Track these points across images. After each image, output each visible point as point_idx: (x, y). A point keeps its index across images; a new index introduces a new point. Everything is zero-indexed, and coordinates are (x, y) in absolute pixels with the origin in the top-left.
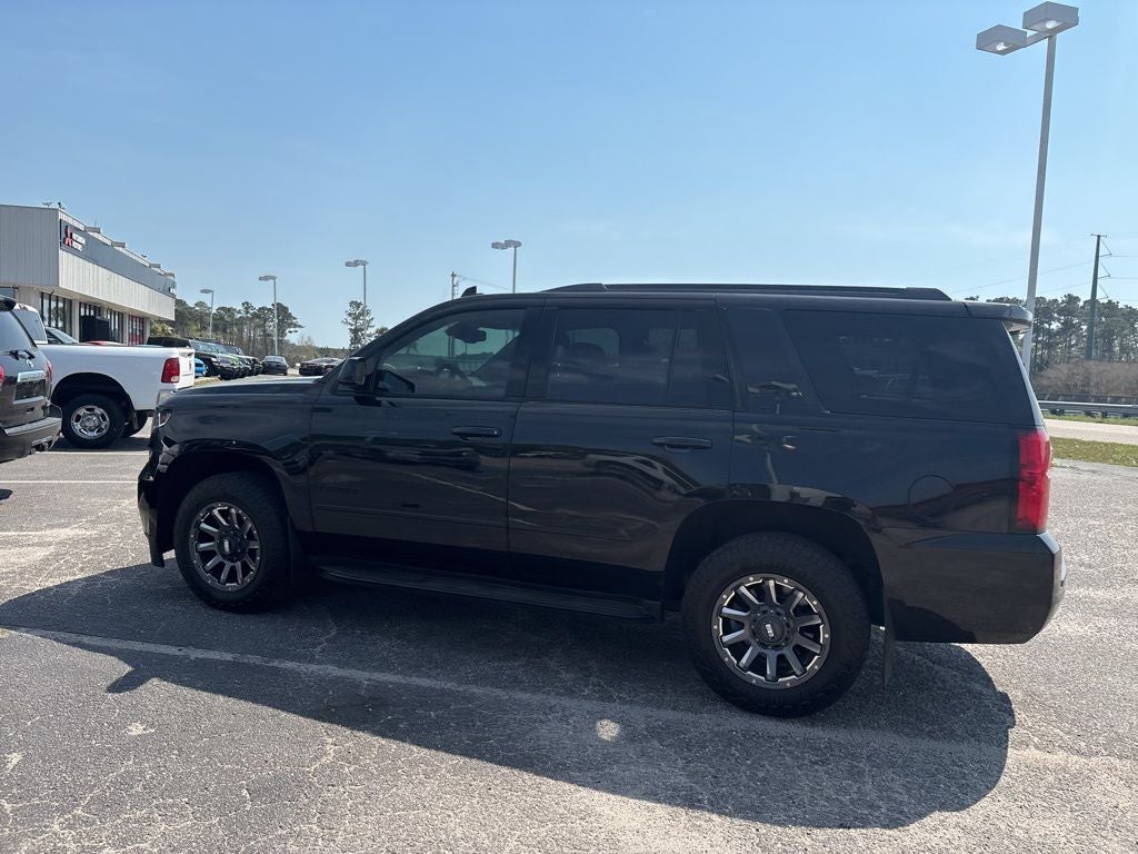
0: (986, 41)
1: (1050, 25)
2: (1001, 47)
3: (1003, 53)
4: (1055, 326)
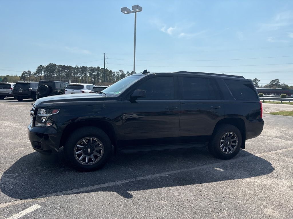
0: (123, 10)
1: (137, 10)
2: (126, 12)
3: (125, 13)
4: (95, 73)
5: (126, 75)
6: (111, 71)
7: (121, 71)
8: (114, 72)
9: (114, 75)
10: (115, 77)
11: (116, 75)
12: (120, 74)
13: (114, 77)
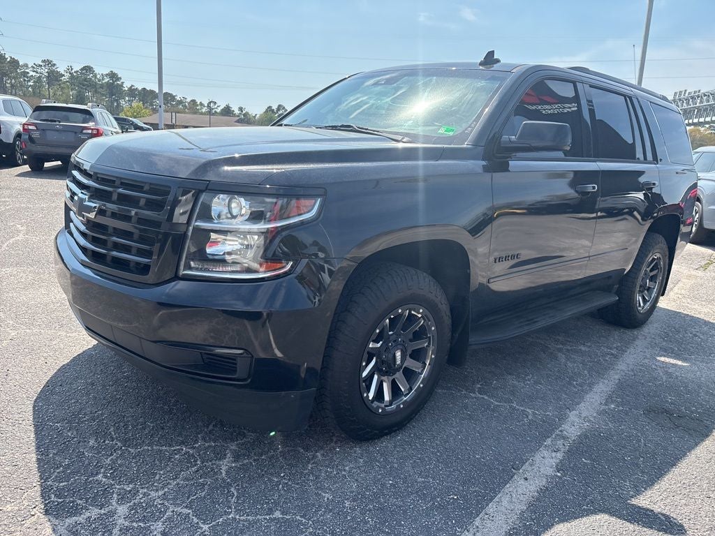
5: (63, 75)
6: (14, 63)
7: (48, 63)
8: (26, 65)
9: (25, 74)
10: (29, 81)
11: (32, 73)
12: (45, 71)
13: (25, 80)
